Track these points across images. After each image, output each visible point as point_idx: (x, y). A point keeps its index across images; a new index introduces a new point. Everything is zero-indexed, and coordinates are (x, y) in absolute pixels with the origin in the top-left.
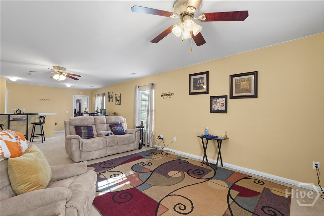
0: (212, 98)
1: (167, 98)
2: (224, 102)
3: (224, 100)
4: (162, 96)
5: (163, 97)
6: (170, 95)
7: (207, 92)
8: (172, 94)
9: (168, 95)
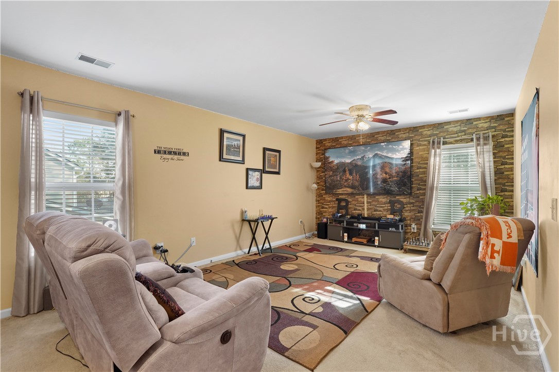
0: (247, 170)
1: (172, 159)
2: (259, 177)
3: (259, 174)
4: (157, 152)
5: (159, 155)
6: (179, 154)
7: (243, 162)
8: (184, 154)
9: (175, 153)
